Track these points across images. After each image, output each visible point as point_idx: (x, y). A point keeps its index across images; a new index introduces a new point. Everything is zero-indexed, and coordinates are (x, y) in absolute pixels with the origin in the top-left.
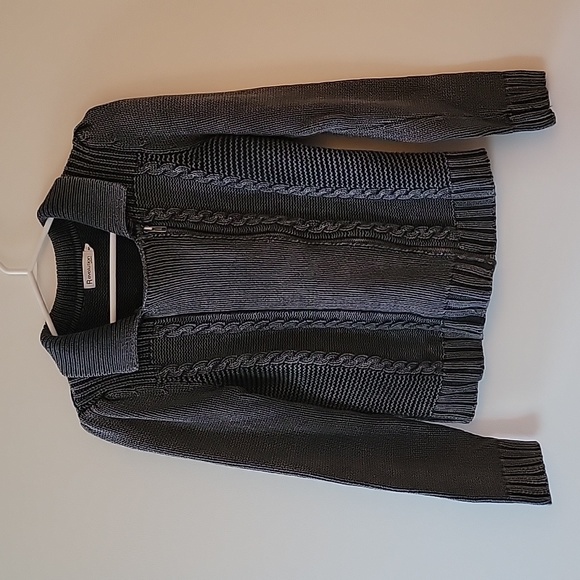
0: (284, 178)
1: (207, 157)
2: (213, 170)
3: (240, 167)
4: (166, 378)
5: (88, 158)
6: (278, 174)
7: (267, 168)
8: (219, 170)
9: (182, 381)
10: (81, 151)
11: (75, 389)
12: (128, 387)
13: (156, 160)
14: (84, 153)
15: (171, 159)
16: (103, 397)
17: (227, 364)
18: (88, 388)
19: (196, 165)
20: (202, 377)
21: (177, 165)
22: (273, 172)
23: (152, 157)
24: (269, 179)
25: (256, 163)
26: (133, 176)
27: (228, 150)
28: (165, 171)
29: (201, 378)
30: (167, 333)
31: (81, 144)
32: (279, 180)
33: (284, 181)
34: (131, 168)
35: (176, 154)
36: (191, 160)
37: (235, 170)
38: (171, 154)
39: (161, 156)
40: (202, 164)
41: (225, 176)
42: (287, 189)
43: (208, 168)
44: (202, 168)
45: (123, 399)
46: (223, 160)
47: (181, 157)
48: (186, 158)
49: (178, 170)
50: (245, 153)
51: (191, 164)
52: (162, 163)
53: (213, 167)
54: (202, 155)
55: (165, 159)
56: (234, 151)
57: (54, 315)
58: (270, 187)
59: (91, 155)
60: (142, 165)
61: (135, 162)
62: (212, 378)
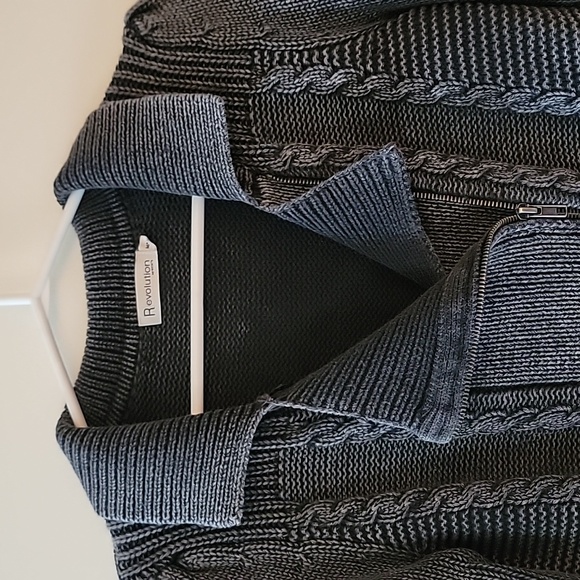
0: (563, 75)
1: (396, 45)
2: (410, 70)
3: (467, 60)
4: (308, 530)
5: (155, 66)
6: (550, 66)
7: (526, 57)
8: (422, 72)
9: (341, 539)
10: (142, 55)
11: (122, 540)
12: (228, 544)
13: (291, 61)
14: (149, 58)
15: (320, 59)
16: (174, 562)
17: (444, 501)
18: (143, 541)
19: (375, 65)
20: (385, 531)
21: (335, 69)
22: (539, 65)
23: (282, 56)
24: (529, 82)
25: (502, 46)
26: (247, 97)
27: (440, 27)
28: (310, 84)
29: (384, 535)
30: (315, 438)
31: (143, 40)
32: (552, 83)
33: (565, 83)
34: (242, 80)
35: (332, 47)
36: (363, 56)
37: (456, 67)
38: (320, 48)
39: (301, 53)
40: (387, 60)
41: (436, 82)
42: (570, 101)
43: (399, 69)
44: (387, 69)
45: (215, 570)
46: (430, 49)
47: (341, 52)
48: (353, 53)
49: (338, 79)
50: (477, 28)
51: (364, 64)
52: (304, 67)
53: (409, 63)
54: (386, 43)
55: (310, 59)
56: (453, 27)
57: (80, 391)
58: (533, 99)
59: (162, 61)
60: (264, 74)
61: (249, 67)
62: (407, 534)
